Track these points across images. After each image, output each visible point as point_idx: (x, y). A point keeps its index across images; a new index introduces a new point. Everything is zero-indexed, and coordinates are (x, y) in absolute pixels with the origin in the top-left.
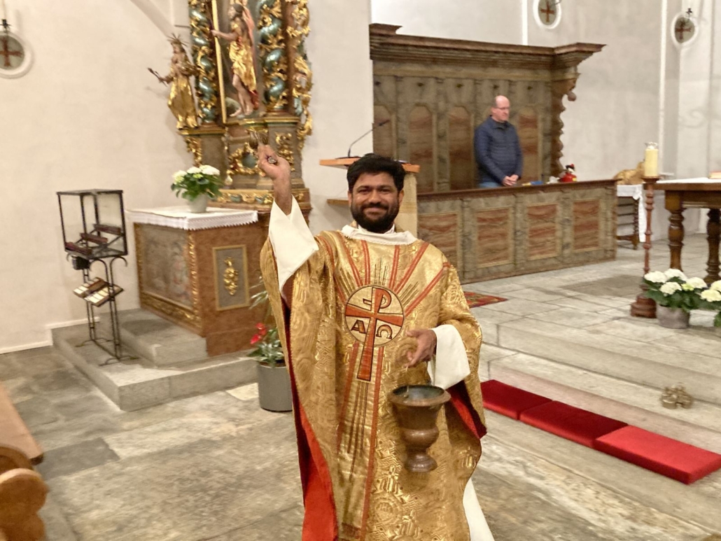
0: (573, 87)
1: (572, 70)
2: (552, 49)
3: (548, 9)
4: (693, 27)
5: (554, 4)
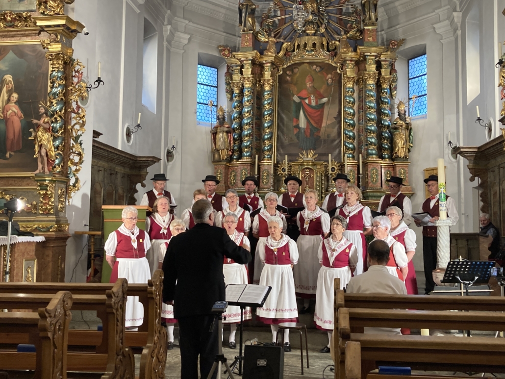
0: (145, 180)
1: (145, 169)
2: (137, 157)
3: (129, 134)
4: (173, 155)
5: (130, 132)
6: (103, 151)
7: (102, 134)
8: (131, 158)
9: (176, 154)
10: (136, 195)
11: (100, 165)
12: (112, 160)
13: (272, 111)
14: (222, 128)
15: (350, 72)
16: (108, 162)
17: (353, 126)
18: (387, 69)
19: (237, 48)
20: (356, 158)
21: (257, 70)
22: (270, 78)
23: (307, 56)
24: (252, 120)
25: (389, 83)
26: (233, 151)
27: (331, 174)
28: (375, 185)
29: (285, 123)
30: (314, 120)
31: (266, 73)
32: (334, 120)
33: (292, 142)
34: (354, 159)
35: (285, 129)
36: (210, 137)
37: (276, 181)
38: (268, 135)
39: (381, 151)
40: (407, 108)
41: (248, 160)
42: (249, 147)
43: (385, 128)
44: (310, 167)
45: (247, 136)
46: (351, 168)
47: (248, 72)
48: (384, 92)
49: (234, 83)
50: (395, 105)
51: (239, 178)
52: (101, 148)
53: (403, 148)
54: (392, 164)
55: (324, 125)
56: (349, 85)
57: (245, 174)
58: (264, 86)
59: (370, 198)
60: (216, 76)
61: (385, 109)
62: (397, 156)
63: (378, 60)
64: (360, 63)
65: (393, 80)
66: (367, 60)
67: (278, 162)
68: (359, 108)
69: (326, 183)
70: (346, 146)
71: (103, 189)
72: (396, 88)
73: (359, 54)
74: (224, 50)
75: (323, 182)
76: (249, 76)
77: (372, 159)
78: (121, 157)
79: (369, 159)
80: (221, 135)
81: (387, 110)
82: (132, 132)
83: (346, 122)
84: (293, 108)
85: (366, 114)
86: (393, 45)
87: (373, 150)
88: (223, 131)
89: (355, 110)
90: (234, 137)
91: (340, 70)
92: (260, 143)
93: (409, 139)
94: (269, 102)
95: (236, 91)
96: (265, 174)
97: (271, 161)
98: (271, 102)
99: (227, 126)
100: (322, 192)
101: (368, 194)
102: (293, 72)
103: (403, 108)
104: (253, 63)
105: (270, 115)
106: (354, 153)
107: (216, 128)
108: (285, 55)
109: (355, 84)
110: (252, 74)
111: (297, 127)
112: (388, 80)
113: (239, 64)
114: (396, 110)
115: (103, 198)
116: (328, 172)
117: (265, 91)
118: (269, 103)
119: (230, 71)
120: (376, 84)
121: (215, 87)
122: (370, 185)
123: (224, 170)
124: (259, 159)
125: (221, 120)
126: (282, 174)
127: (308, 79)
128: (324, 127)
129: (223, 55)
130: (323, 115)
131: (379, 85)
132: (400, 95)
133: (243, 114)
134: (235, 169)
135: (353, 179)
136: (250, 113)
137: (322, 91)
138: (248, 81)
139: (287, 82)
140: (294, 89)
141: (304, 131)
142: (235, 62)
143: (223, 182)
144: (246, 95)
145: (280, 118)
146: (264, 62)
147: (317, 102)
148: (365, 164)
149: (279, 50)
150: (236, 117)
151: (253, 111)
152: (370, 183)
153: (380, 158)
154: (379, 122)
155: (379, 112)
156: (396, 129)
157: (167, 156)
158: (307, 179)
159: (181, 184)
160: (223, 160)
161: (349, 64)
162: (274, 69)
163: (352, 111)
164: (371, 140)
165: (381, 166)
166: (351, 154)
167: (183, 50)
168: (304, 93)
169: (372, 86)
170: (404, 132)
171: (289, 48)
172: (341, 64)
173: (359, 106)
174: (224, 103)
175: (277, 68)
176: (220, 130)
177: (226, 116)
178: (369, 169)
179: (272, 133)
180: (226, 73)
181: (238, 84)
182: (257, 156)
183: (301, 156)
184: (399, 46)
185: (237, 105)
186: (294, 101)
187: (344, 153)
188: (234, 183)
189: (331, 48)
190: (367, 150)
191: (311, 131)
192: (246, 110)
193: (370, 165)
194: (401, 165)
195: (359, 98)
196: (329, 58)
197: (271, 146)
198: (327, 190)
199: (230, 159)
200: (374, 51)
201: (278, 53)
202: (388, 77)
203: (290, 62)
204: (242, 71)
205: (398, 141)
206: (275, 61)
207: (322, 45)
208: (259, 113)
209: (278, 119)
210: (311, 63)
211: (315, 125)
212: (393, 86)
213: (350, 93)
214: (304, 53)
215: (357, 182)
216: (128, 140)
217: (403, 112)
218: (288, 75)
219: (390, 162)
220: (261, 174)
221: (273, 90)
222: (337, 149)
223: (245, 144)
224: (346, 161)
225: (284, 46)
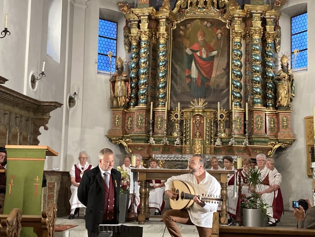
0: (48, 123)
2: (41, 102)
3: (34, 81)
4: (75, 101)
5: (35, 79)
6: (9, 96)
7: (7, 80)
8: (36, 103)
9: (77, 100)
10: (39, 138)
11: (7, 109)
12: (16, 105)
13: (167, 62)
14: (120, 77)
15: (238, 27)
16: (13, 106)
17: (240, 77)
18: (271, 25)
19: (135, 5)
20: (242, 106)
21: (153, 24)
22: (165, 32)
23: (199, 13)
24: (148, 70)
25: (273, 38)
26: (131, 98)
27: (220, 121)
28: (260, 131)
29: (178, 73)
30: (205, 71)
31: (161, 28)
32: (223, 71)
33: (184, 91)
34: (241, 107)
35: (178, 79)
36: (109, 85)
37: (169, 127)
38: (162, 84)
39: (266, 100)
40: (290, 61)
41: (143, 107)
42: (145, 95)
43: (269, 79)
44: (201, 114)
45: (143, 84)
46: (238, 115)
47: (145, 26)
48: (269, 46)
49: (132, 36)
50: (279, 58)
51: (136, 123)
52: (7, 93)
53: (286, 97)
54: (275, 112)
55: (213, 75)
56: (237, 40)
57: (141, 120)
58: (159, 39)
59: (255, 143)
60: (115, 30)
61: (269, 62)
62: (280, 105)
63: (264, 17)
64: (247, 20)
65: (277, 35)
66: (254, 17)
67: (171, 109)
68: (246, 61)
69: (215, 129)
70: (234, 95)
71: (8, 131)
72: (279, 43)
73: (246, 11)
74: (123, 6)
75: (212, 128)
76: (146, 30)
77: (258, 108)
78: (26, 101)
79: (255, 107)
80: (119, 83)
81: (271, 63)
82: (37, 79)
83: (234, 74)
84: (186, 60)
85: (252, 66)
86: (277, 3)
87: (258, 99)
88: (122, 80)
89: (242, 63)
90: (131, 86)
91: (228, 26)
92: (155, 92)
93: (291, 89)
94: (164, 53)
95: (134, 44)
96: (159, 120)
97: (165, 108)
98: (166, 54)
99: (125, 75)
100: (211, 137)
101: (254, 139)
102: (186, 27)
103: (285, 61)
104: (150, 18)
105: (164, 66)
106: (241, 101)
107: (115, 77)
108: (179, 11)
109: (242, 39)
110: (148, 28)
111: (189, 77)
112: (272, 36)
113: (137, 19)
114: (280, 63)
115: (8, 140)
116: (217, 118)
117: (159, 44)
118: (164, 55)
119: (129, 25)
120: (261, 39)
121: (115, 39)
122: (255, 131)
123: (121, 116)
124: (154, 106)
125: (120, 70)
126: (175, 120)
127: (199, 33)
128: (214, 77)
129: (122, 10)
130: (213, 66)
131: (264, 40)
132: (284, 49)
133: (140, 64)
134: (131, 115)
135: (239, 125)
136: (146, 63)
137: (212, 44)
138: (145, 35)
139: (180, 36)
140: (186, 42)
141: (195, 81)
142: (132, 17)
143: (121, 127)
144: (143, 48)
145: (174, 69)
146: (160, 18)
147: (207, 55)
148: (251, 112)
149: (174, 7)
150: (134, 67)
151: (149, 62)
152: (255, 129)
153: (264, 106)
154: (264, 74)
155: (264, 64)
156: (279, 80)
157: (70, 102)
158: (198, 125)
159: (81, 128)
160: (121, 106)
161: (237, 20)
162: (168, 24)
163: (239, 63)
164: (256, 90)
165: (266, 114)
166: (238, 102)
167: (86, 5)
168: (195, 47)
169: (257, 40)
170: (287, 83)
171: (182, 5)
172: (230, 21)
173: (246, 59)
174: (123, 54)
175: (171, 23)
176: (119, 78)
177: (124, 66)
178: (255, 117)
179: (166, 82)
180: (124, 27)
181: (135, 37)
182: (152, 103)
183: (192, 103)
184: (282, 5)
185: (135, 56)
186: (187, 54)
187: (232, 101)
188: (131, 128)
189: (220, 6)
190: (253, 99)
191: (202, 80)
192: (142, 61)
193: (256, 112)
194: (284, 113)
195: (246, 51)
196: (219, 15)
197: (165, 94)
198: (216, 135)
199: (127, 106)
200: (260, 9)
201: (173, 10)
202: (272, 32)
203: (183, 18)
204: (140, 25)
205: (281, 91)
206: (169, 17)
207: (213, 4)
208: (154, 64)
209: (172, 70)
210: (202, 20)
211: (205, 75)
212: (277, 41)
213: (238, 47)
214: (196, 10)
215: (243, 128)
216: (33, 87)
217: (286, 65)
218: (181, 29)
219: (274, 110)
220: (156, 119)
221: (168, 43)
222: (225, 97)
223: (142, 92)
224: (234, 108)
225: (178, 3)
